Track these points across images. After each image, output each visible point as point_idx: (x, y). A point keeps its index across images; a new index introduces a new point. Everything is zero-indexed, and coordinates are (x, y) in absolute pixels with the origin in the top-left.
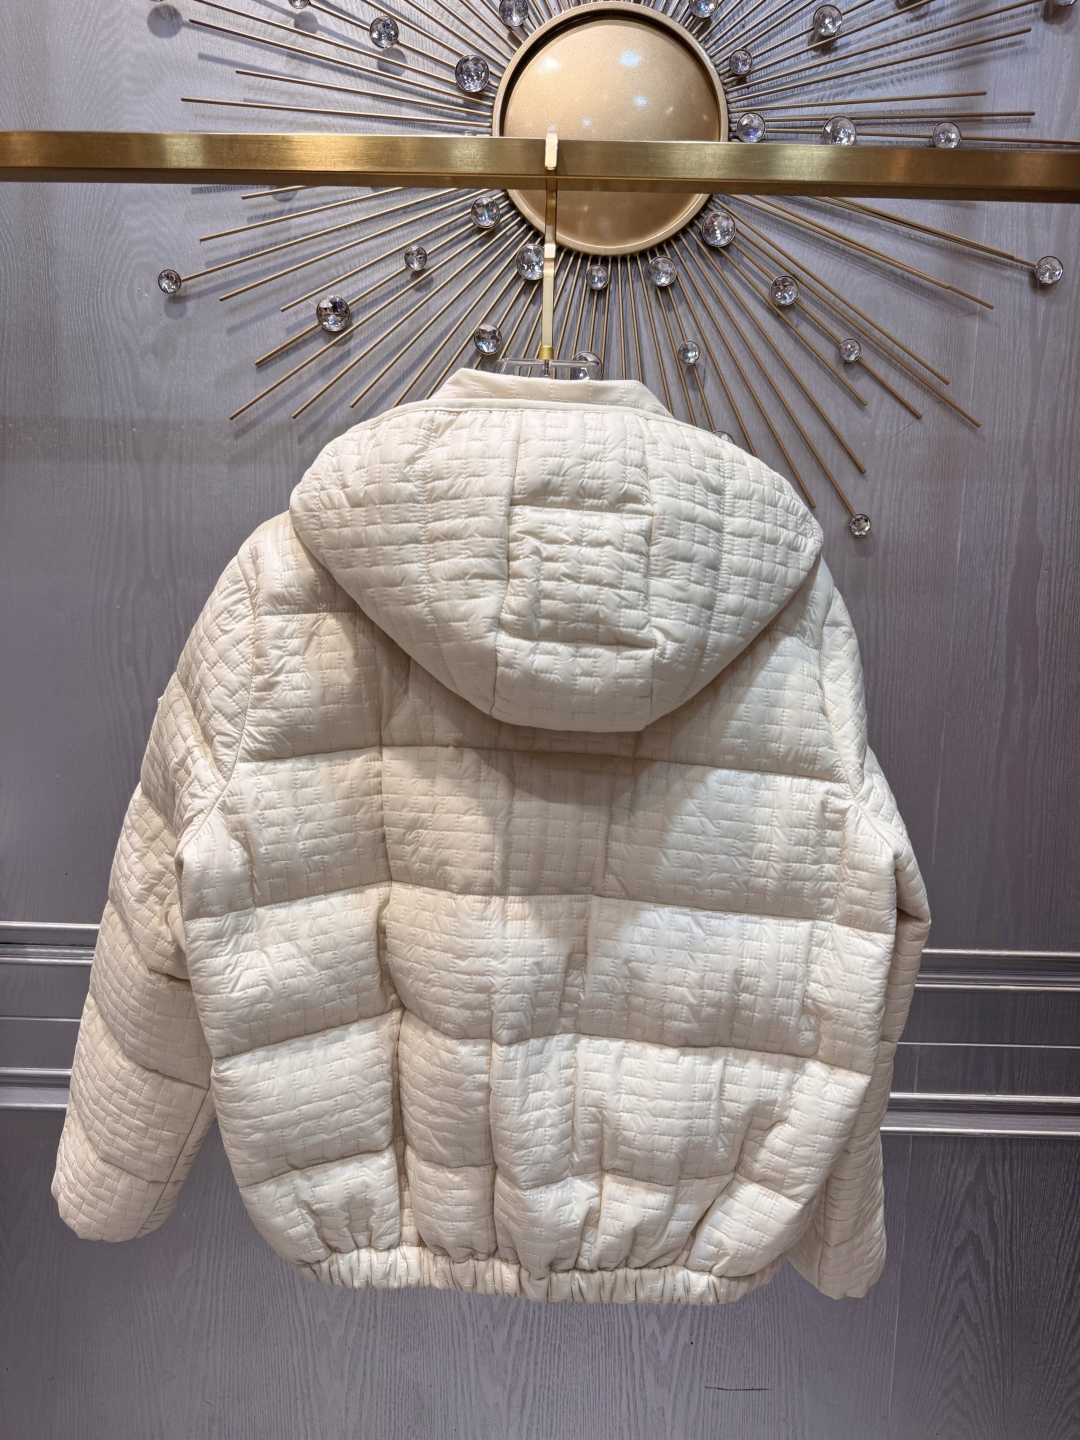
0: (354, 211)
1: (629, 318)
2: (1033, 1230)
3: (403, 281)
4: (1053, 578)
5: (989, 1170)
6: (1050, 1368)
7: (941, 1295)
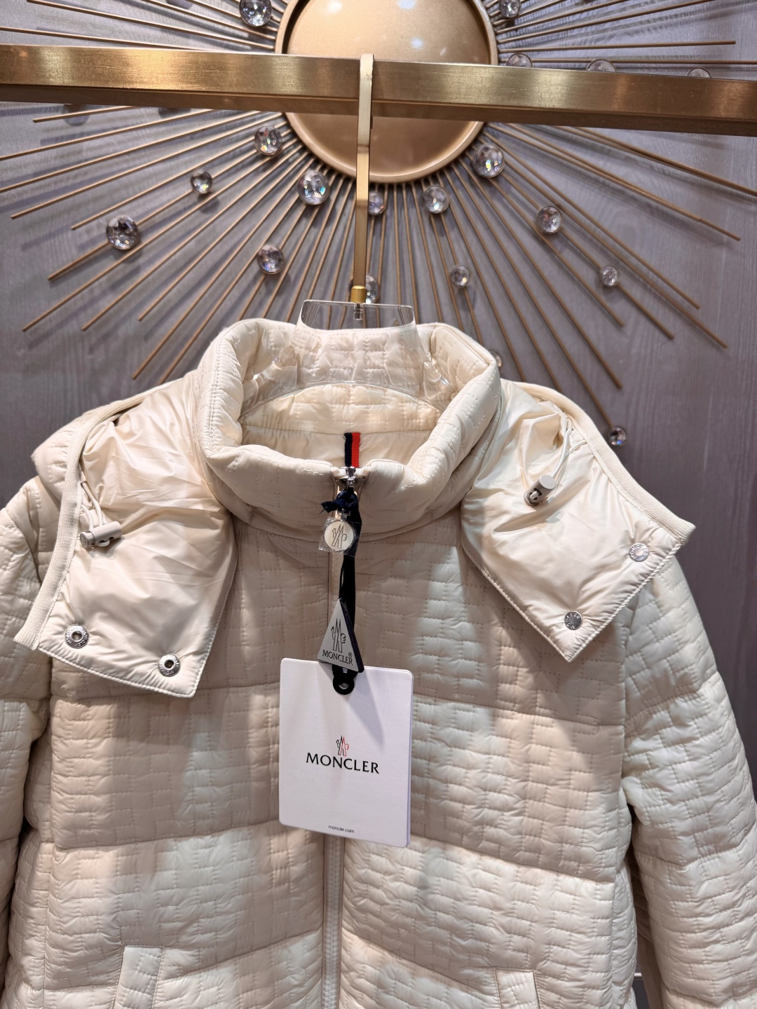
0: (143, 136)
1: (404, 243)
3: (190, 203)
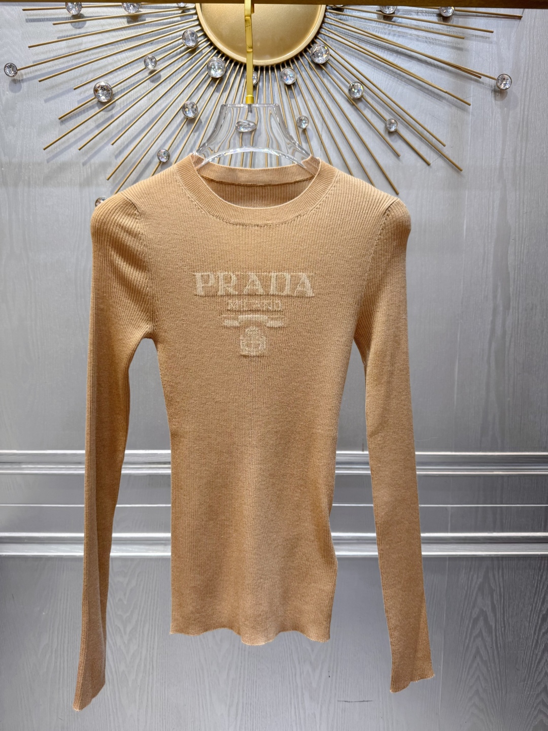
2: (515, 607)
4: (517, 245)
5: (491, 575)
6: (527, 684)
7: (466, 645)
